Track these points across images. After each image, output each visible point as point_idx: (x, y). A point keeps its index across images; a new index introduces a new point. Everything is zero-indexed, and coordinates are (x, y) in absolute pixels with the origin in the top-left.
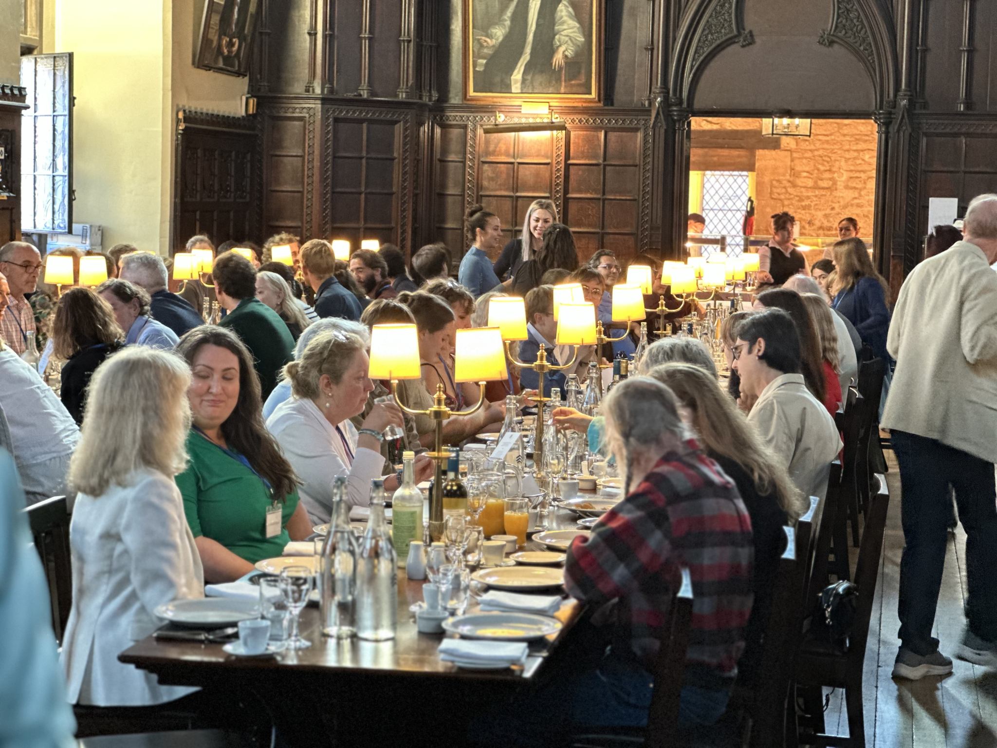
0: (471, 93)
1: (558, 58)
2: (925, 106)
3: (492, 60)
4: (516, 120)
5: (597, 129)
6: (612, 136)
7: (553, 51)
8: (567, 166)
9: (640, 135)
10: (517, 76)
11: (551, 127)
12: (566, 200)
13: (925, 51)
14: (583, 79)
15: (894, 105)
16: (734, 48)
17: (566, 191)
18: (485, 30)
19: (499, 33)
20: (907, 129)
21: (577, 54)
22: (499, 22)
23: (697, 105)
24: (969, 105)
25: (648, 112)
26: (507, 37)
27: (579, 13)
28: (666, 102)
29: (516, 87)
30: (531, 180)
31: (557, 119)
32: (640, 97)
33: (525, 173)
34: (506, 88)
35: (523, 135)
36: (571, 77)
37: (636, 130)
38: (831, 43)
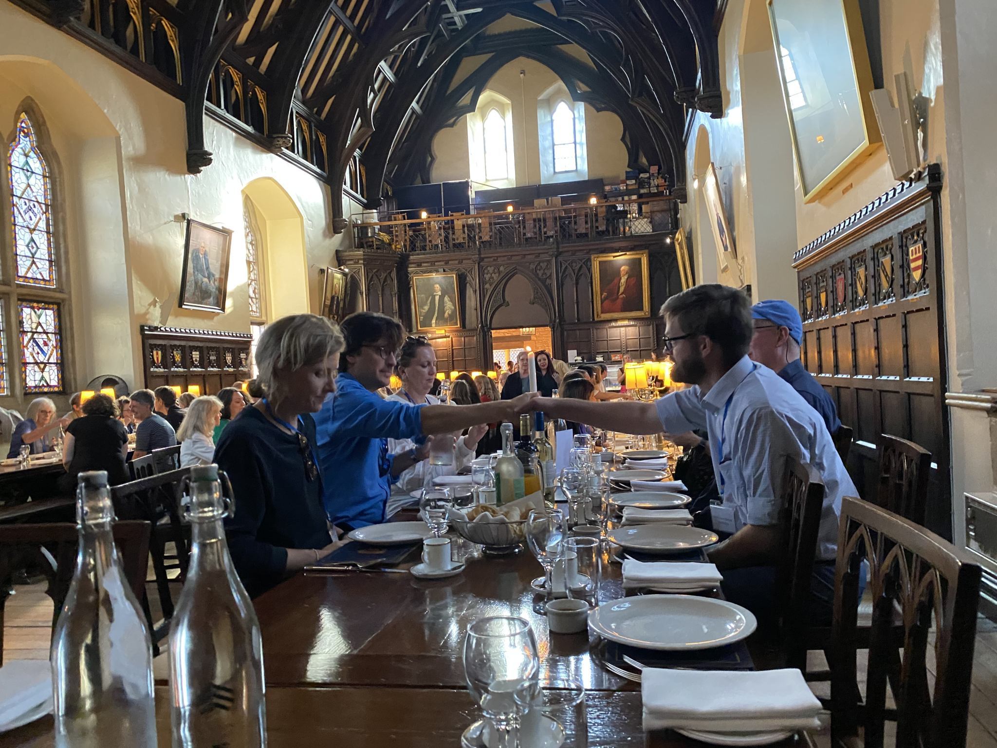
0: (419, 328)
1: (446, 315)
2: (564, 321)
3: (424, 317)
4: (434, 336)
5: (461, 337)
6: (467, 339)
7: (444, 313)
8: (452, 350)
9: (475, 338)
10: (434, 321)
11: (446, 337)
12: (453, 361)
13: (563, 303)
14: (455, 321)
15: (555, 322)
16: (503, 307)
17: (453, 358)
18: (422, 307)
19: (426, 308)
20: (559, 329)
21: (452, 313)
22: (425, 304)
23: (493, 326)
24: (579, 320)
25: (477, 330)
26: (429, 309)
27: (452, 300)
28: (482, 327)
29: (433, 325)
30: (441, 356)
31: (447, 334)
32: (474, 325)
33: (439, 353)
34: (430, 326)
35: (438, 340)
36: (450, 321)
37: (474, 336)
38: (533, 304)
